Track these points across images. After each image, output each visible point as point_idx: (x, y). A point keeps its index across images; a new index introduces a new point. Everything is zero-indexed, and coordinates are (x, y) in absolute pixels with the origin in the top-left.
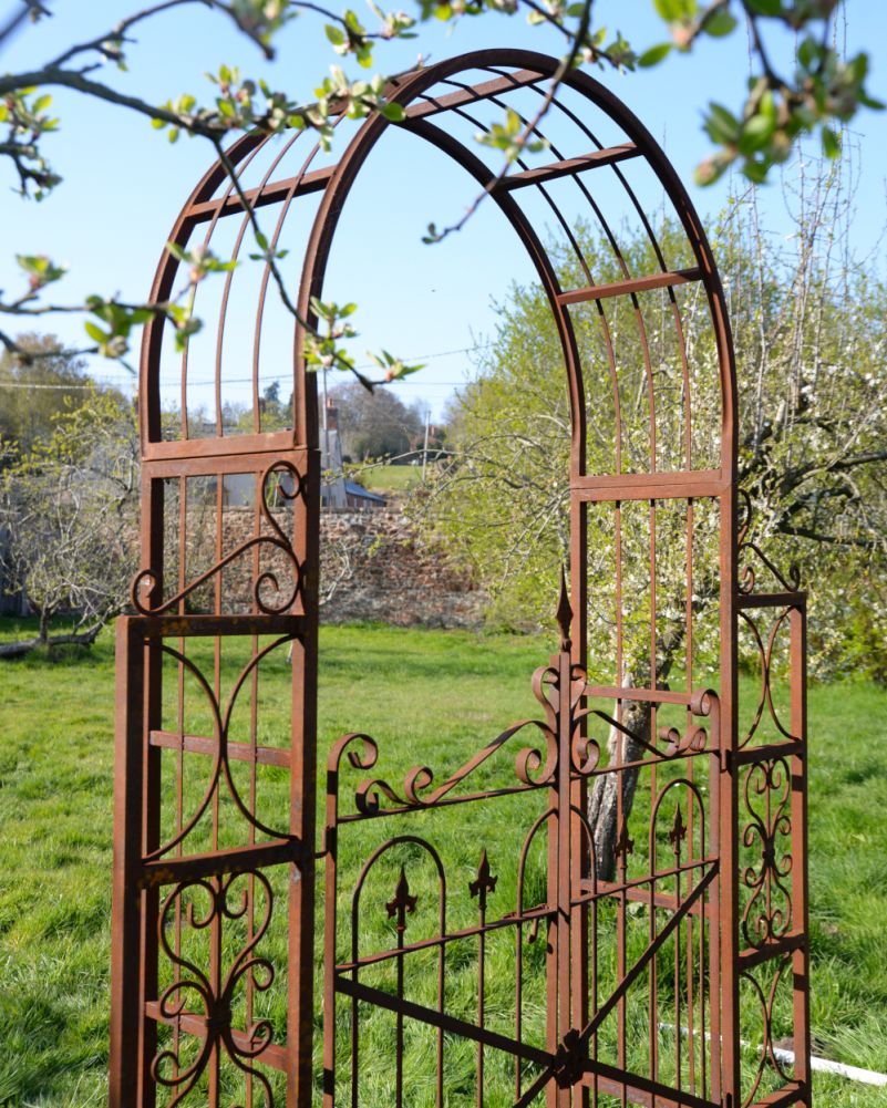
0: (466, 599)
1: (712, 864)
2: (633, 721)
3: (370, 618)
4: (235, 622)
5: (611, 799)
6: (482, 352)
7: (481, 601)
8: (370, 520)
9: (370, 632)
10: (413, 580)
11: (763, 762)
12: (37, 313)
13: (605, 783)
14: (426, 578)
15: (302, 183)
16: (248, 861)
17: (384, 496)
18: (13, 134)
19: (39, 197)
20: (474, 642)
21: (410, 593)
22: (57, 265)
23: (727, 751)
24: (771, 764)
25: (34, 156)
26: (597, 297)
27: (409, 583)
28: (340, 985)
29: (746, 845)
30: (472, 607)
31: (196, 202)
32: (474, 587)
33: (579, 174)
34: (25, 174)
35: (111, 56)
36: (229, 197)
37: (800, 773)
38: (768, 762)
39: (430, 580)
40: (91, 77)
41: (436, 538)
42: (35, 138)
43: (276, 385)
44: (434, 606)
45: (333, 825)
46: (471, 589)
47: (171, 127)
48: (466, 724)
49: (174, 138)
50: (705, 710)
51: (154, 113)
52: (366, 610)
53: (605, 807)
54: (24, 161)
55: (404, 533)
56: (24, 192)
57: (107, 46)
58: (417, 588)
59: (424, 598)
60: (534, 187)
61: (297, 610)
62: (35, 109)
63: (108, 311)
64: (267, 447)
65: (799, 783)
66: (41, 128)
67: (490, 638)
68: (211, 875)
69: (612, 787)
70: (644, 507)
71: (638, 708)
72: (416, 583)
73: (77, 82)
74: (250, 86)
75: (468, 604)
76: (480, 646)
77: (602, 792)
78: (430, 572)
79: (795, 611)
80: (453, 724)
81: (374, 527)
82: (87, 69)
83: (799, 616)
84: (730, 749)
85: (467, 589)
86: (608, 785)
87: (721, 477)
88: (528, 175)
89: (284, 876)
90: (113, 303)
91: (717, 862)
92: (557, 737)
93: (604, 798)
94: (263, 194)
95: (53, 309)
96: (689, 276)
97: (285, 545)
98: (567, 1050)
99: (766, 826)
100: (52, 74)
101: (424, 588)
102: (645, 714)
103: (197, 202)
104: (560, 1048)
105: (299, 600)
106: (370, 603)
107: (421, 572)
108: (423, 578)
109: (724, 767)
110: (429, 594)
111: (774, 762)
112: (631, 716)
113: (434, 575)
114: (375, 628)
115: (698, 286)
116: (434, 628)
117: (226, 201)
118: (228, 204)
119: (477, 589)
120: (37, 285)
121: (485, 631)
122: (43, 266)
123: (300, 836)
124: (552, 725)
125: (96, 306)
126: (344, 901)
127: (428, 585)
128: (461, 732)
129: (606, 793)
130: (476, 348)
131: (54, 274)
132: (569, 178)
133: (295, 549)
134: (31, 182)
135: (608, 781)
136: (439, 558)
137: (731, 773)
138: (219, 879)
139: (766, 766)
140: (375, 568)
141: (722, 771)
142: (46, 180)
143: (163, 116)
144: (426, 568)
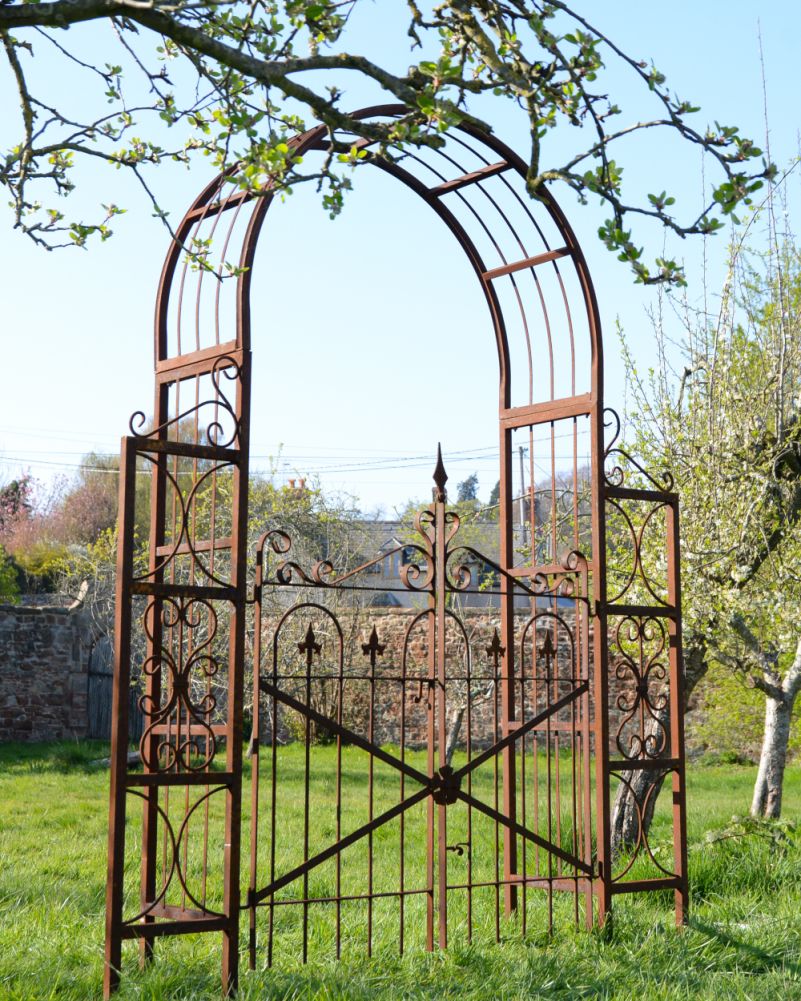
11: (636, 618)
12: (53, 230)
16: (201, 594)
18: (55, 169)
19: (66, 195)
22: (61, 213)
23: (597, 601)
24: (644, 620)
25: (63, 177)
26: (509, 270)
28: (263, 686)
31: (194, 209)
33: (480, 182)
34: (60, 185)
35: (90, 136)
37: (673, 633)
38: (640, 618)
40: (80, 145)
42: (63, 170)
43: (473, 480)
45: (258, 584)
47: (116, 163)
49: (118, 167)
50: (572, 566)
51: (107, 157)
54: (59, 179)
56: (60, 193)
57: (88, 133)
60: (453, 193)
61: (236, 447)
62: (66, 158)
63: (78, 229)
64: (222, 352)
66: (66, 165)
68: (176, 596)
73: (75, 147)
74: (144, 145)
79: (668, 507)
82: (79, 142)
83: (671, 511)
84: (599, 600)
88: (448, 185)
89: (224, 607)
90: (80, 225)
91: (587, 682)
92: (434, 559)
94: (229, 201)
95: (59, 229)
96: (562, 252)
98: (442, 778)
99: (639, 667)
100: (66, 145)
104: (436, 774)
105: (237, 441)
109: (593, 611)
111: (647, 620)
115: (568, 259)
120: (54, 221)
122: (56, 213)
123: (235, 585)
124: (429, 550)
125: (74, 227)
126: (268, 634)
131: (59, 217)
132: (474, 185)
134: (62, 188)
137: (600, 618)
138: (182, 600)
139: (638, 620)
141: (590, 616)
142: (68, 187)
143: (114, 159)
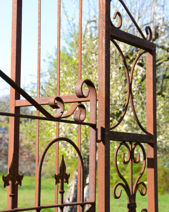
1: (90, 206)
23: (102, 128)
24: (133, 146)
29: (116, 197)
37: (152, 156)
38: (131, 143)
50: (85, 94)
65: (152, 163)
83: (151, 57)
84: (104, 127)
91: (93, 204)
99: (130, 186)
109: (99, 138)
111: (135, 145)
137: (104, 143)
139: (130, 146)
141: (97, 141)
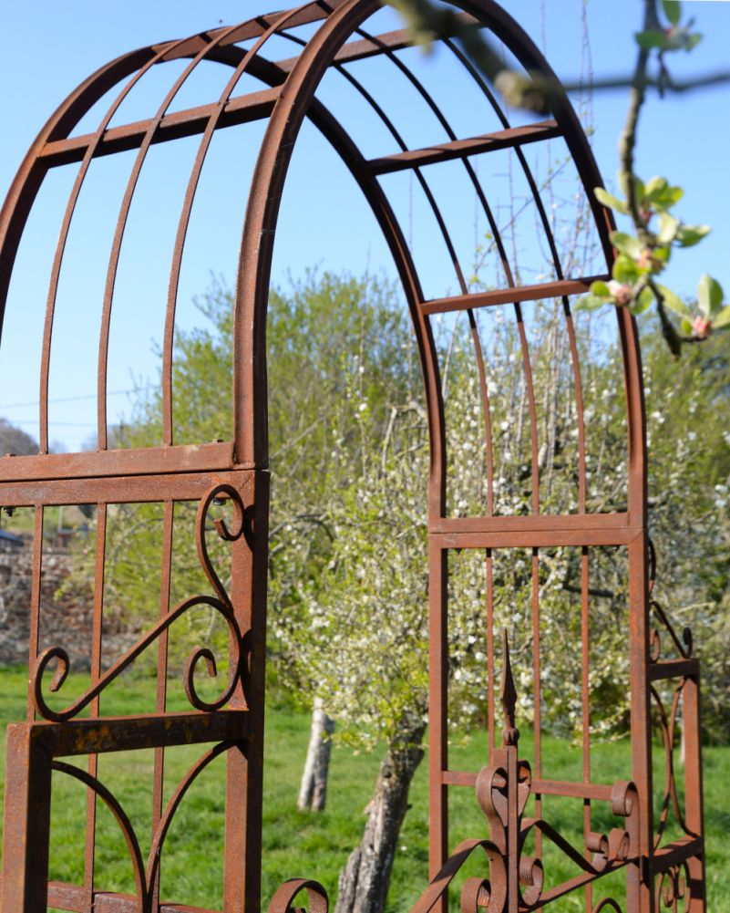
0: (113, 642)
2: (389, 790)
3: (14, 662)
4: (168, 726)
5: (368, 880)
6: (142, 394)
7: (128, 644)
8: (17, 560)
9: (14, 676)
10: (60, 622)
11: (671, 869)
13: (360, 861)
14: (73, 620)
15: (227, 110)
17: (21, 537)
20: (122, 686)
21: (57, 635)
23: (644, 858)
27: (54, 625)
30: (120, 650)
31: (50, 140)
32: (122, 629)
36: (105, 131)
38: (674, 866)
39: (78, 623)
41: (85, 580)
44: (80, 649)
46: (118, 631)
48: (136, 777)
50: (628, 810)
52: (10, 653)
53: (362, 889)
55: (51, 575)
58: (64, 630)
59: (70, 641)
61: (238, 704)
64: (187, 465)
65: (699, 889)
67: (138, 682)
69: (369, 866)
70: (479, 555)
71: (394, 776)
72: (62, 626)
75: (115, 647)
76: (128, 691)
77: (358, 871)
78: (77, 615)
79: (689, 682)
80: (123, 778)
81: (20, 568)
83: (694, 687)
85: (114, 632)
86: (364, 864)
87: (629, 522)
88: (407, 157)
92: (506, 860)
93: (361, 878)
94: (162, 125)
97: (224, 606)
101: (71, 631)
102: (401, 782)
103: (52, 139)
105: (239, 690)
106: (14, 646)
107: (67, 614)
108: (69, 621)
110: (75, 637)
112: (386, 784)
113: (81, 618)
114: (19, 672)
116: (81, 672)
117: (102, 136)
118: (105, 139)
119: (126, 631)
121: (132, 675)
124: (501, 844)
127: (75, 628)
128: (132, 787)
129: (362, 873)
130: (137, 390)
133: (237, 615)
135: (364, 858)
136: (87, 600)
137: (648, 886)
140: (20, 610)
141: (641, 884)
144: (73, 610)
